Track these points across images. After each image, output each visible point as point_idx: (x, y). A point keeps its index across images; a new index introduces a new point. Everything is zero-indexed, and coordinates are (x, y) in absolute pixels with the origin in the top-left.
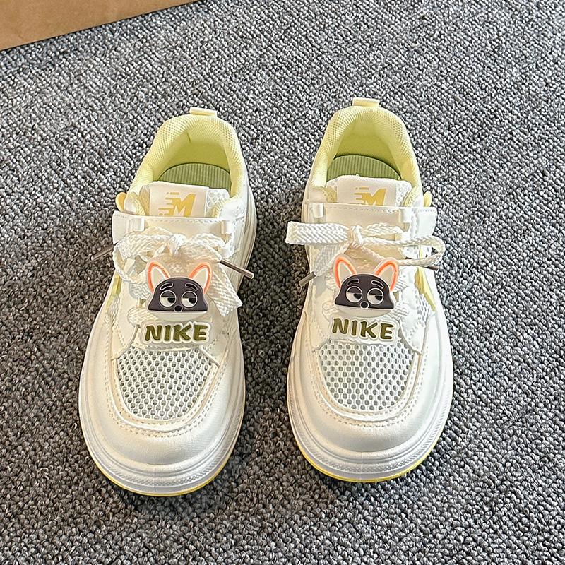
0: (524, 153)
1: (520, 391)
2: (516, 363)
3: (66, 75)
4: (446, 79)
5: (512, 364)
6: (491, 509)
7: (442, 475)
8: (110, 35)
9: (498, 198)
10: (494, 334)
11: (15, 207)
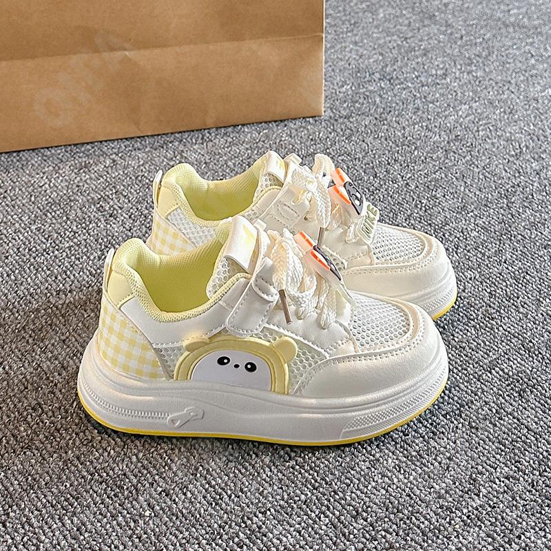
0: (544, 206)
1: (544, 330)
2: (539, 315)
3: (171, 152)
4: (477, 167)
5: (537, 315)
6: (520, 395)
7: (476, 373)
8: (208, 135)
9: (522, 228)
10: (520, 298)
11: (124, 215)
